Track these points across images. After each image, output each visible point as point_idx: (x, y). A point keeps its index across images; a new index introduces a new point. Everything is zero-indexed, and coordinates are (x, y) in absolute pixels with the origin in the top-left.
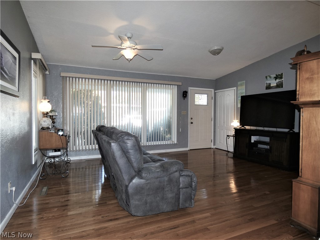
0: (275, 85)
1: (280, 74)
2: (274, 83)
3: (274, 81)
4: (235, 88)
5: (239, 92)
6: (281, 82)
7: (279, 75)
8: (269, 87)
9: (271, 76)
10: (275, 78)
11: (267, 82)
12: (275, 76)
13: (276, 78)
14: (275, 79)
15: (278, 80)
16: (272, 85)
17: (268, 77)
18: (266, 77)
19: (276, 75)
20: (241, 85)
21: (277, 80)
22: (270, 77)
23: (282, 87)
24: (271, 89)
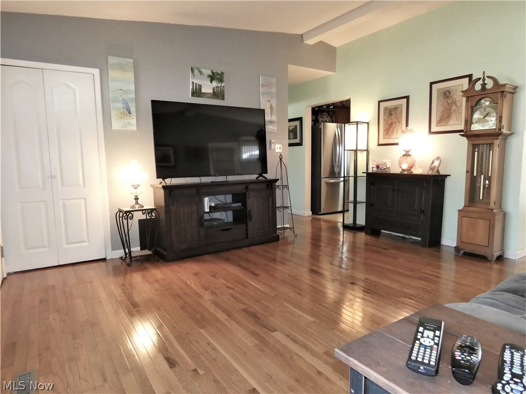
0: (211, 91)
1: (219, 72)
2: (208, 87)
3: (209, 82)
4: (96, 72)
5: (113, 86)
6: (221, 89)
7: (218, 74)
8: (197, 92)
9: (203, 70)
10: (209, 76)
11: (195, 81)
12: (210, 73)
13: (212, 78)
14: (209, 79)
15: (215, 84)
16: (203, 91)
17: (196, 71)
18: (192, 70)
19: (212, 72)
20: (121, 68)
21: (213, 82)
22: (201, 72)
23: (223, 99)
24: (202, 97)
